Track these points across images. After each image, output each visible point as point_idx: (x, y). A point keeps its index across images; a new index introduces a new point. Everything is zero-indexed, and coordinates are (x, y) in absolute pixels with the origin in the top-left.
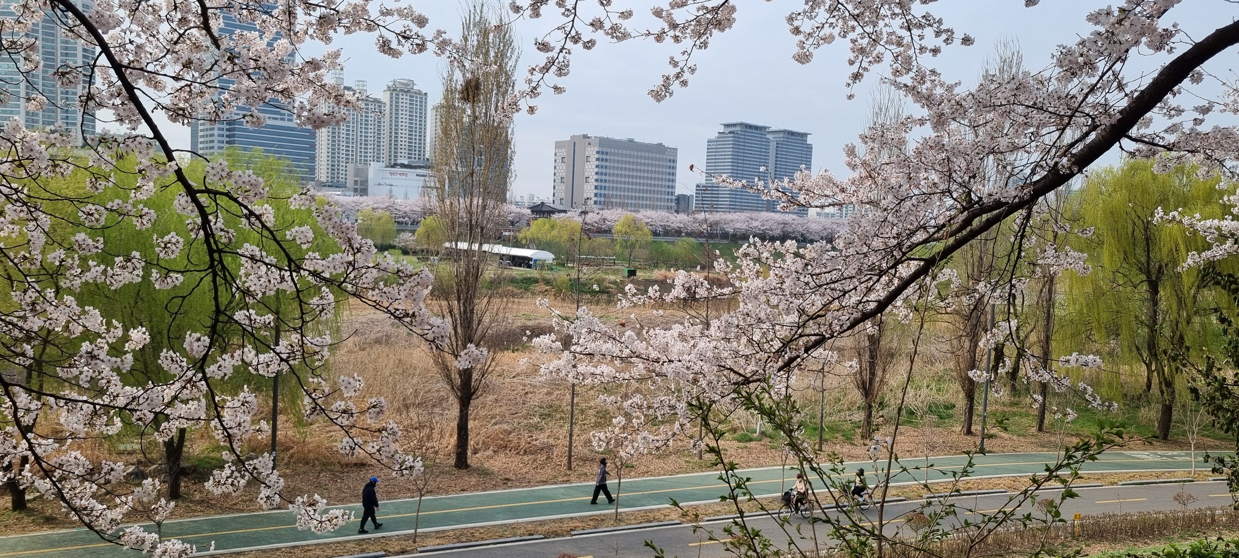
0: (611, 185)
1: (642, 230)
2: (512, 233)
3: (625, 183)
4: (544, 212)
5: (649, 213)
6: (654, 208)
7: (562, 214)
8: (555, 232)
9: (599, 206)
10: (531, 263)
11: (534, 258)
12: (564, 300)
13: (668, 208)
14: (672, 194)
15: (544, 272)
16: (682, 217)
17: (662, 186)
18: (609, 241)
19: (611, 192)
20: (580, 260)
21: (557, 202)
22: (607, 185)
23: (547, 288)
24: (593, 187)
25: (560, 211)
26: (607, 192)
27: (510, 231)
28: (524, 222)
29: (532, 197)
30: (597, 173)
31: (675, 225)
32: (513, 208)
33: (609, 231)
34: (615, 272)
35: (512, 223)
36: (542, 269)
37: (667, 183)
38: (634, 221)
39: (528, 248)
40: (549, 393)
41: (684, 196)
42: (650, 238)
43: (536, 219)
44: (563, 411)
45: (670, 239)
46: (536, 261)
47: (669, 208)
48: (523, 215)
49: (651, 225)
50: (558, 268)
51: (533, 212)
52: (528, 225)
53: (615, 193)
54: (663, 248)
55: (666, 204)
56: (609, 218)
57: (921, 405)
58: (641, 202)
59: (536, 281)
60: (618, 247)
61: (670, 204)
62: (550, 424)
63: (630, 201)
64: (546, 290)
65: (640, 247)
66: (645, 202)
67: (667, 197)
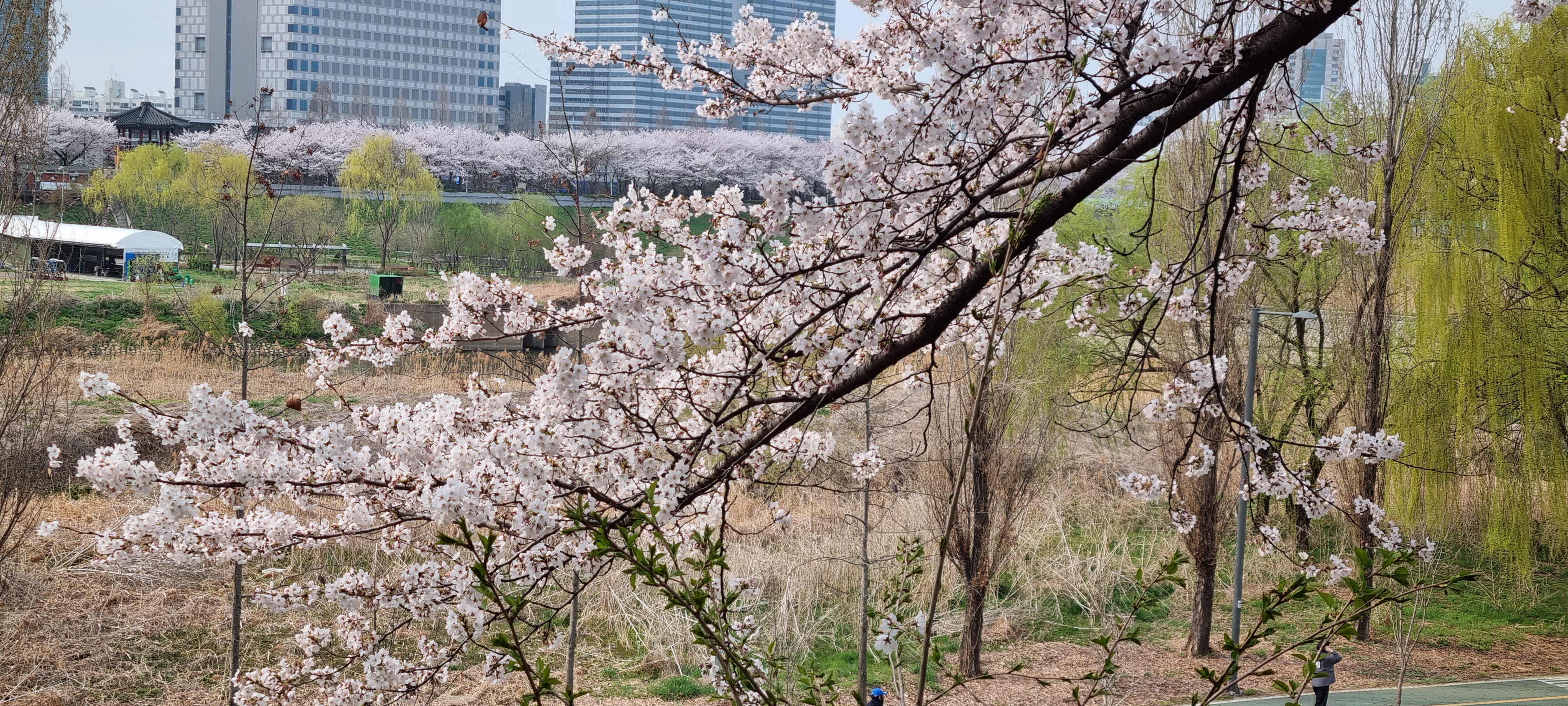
0: (331, 58)
1: (413, 175)
2: (65, 186)
3: (367, 53)
4: (150, 130)
5: (433, 131)
6: (445, 118)
7: (201, 135)
8: (181, 183)
9: (299, 114)
10: (118, 262)
11: (128, 249)
12: (208, 357)
13: (480, 119)
14: (491, 82)
15: (154, 286)
16: (516, 141)
17: (463, 62)
18: (330, 205)
19: (330, 78)
20: (250, 254)
21: (188, 102)
22: (320, 57)
23: (165, 327)
24: (283, 65)
25: (195, 127)
26: (319, 77)
27: (59, 178)
28: (97, 155)
29: (117, 88)
30: (292, 28)
31: (500, 164)
32: (65, 117)
33: (327, 179)
34: (348, 283)
35: (64, 158)
36: (148, 280)
37: (478, 56)
38: (394, 151)
39: (111, 223)
40: (174, 600)
41: (524, 88)
42: (437, 196)
43: (129, 146)
44: (213, 646)
45: (488, 198)
46: (132, 256)
47: (482, 120)
48: (95, 136)
49: (438, 163)
50: (194, 275)
51: (121, 128)
52: (110, 162)
53: (341, 79)
54: (471, 222)
55: (476, 108)
56: (326, 144)
57: (1095, 590)
58: (410, 104)
59: (135, 310)
60: (352, 220)
61: (486, 109)
62: (179, 679)
63: (381, 101)
64: (164, 335)
65: (412, 219)
66: (420, 104)
67: (477, 90)
